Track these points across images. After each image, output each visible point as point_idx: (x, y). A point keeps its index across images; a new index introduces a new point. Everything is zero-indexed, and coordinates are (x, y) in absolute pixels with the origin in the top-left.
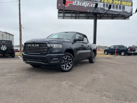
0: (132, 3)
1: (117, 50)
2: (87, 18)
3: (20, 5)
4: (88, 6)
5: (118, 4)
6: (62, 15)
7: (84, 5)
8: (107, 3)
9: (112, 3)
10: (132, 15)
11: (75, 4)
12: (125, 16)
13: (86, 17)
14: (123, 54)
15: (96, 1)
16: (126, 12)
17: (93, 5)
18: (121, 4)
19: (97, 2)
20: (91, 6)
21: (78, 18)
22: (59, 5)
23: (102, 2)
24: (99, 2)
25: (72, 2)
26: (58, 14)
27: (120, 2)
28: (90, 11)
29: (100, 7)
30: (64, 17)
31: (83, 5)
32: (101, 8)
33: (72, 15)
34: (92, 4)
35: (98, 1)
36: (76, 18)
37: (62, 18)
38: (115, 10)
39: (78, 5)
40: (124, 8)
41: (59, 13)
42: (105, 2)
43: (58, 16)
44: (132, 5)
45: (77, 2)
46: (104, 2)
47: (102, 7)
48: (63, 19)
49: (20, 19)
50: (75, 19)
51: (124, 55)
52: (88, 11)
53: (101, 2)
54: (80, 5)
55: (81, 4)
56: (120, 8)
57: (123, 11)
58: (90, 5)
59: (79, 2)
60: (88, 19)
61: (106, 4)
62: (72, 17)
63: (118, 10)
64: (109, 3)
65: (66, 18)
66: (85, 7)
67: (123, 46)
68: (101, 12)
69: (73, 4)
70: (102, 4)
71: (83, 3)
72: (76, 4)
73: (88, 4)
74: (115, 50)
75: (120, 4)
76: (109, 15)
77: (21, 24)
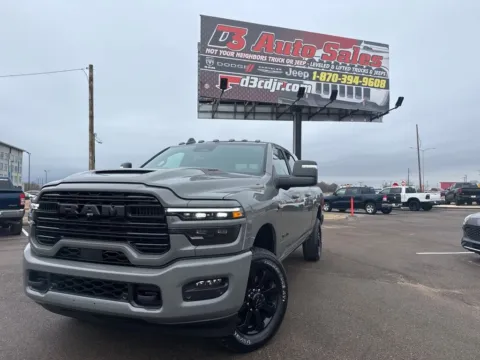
0: (388, 81)
1: (354, 199)
2: (274, 117)
3: (91, 79)
4: (278, 89)
5: (354, 84)
6: (208, 107)
7: (269, 87)
8: (325, 81)
9: (339, 82)
10: (387, 113)
11: (246, 85)
12: (372, 114)
13: (272, 113)
14: (370, 210)
15: (298, 77)
16: (374, 105)
17: (290, 87)
18: (360, 84)
19: (302, 78)
20: (288, 89)
21: (251, 116)
22: (207, 86)
23: (314, 78)
24: (307, 79)
25: (239, 81)
26: (199, 107)
27: (357, 78)
28: (284, 101)
29: (309, 91)
30: (214, 114)
31: (265, 87)
32: (310, 94)
33: (235, 109)
34: (289, 85)
35: (305, 77)
36: (246, 116)
37: (210, 115)
38: (346, 98)
39: (254, 86)
40: (367, 93)
41: (201, 102)
42: (321, 79)
43: (199, 112)
44: (387, 87)
45: (251, 80)
46: (317, 80)
47: (314, 92)
48: (213, 118)
49: (91, 117)
50: (246, 118)
51: (374, 213)
52: (280, 102)
53: (310, 78)
54: (260, 87)
55: (263, 84)
56: (358, 93)
57: (366, 102)
58: (284, 86)
59: (256, 79)
60: (277, 119)
61: (322, 84)
62: (235, 115)
63: (354, 99)
64: (330, 81)
65: (219, 115)
66: (273, 90)
67: (370, 191)
68: (312, 103)
69: (242, 85)
70: (314, 84)
71: (267, 82)
72: (250, 84)
73: (280, 84)
74: (349, 199)
75: (357, 83)
76: (331, 111)
77: (95, 131)
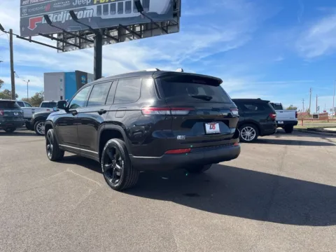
4: (67, 19)
8: (105, 2)
15: (82, 5)
23: (95, 2)
24: (89, 5)
25: (41, 20)
28: (72, 29)
29: (91, 16)
31: (58, 20)
32: (92, 18)
35: (88, 2)
40: (147, 4)
42: (101, 1)
46: (98, 2)
47: (95, 15)
53: (92, 3)
54: (55, 21)
59: (52, 15)
61: (102, 5)
63: (132, 13)
69: (43, 22)
70: (95, 7)
71: (59, 16)
73: (68, 15)
